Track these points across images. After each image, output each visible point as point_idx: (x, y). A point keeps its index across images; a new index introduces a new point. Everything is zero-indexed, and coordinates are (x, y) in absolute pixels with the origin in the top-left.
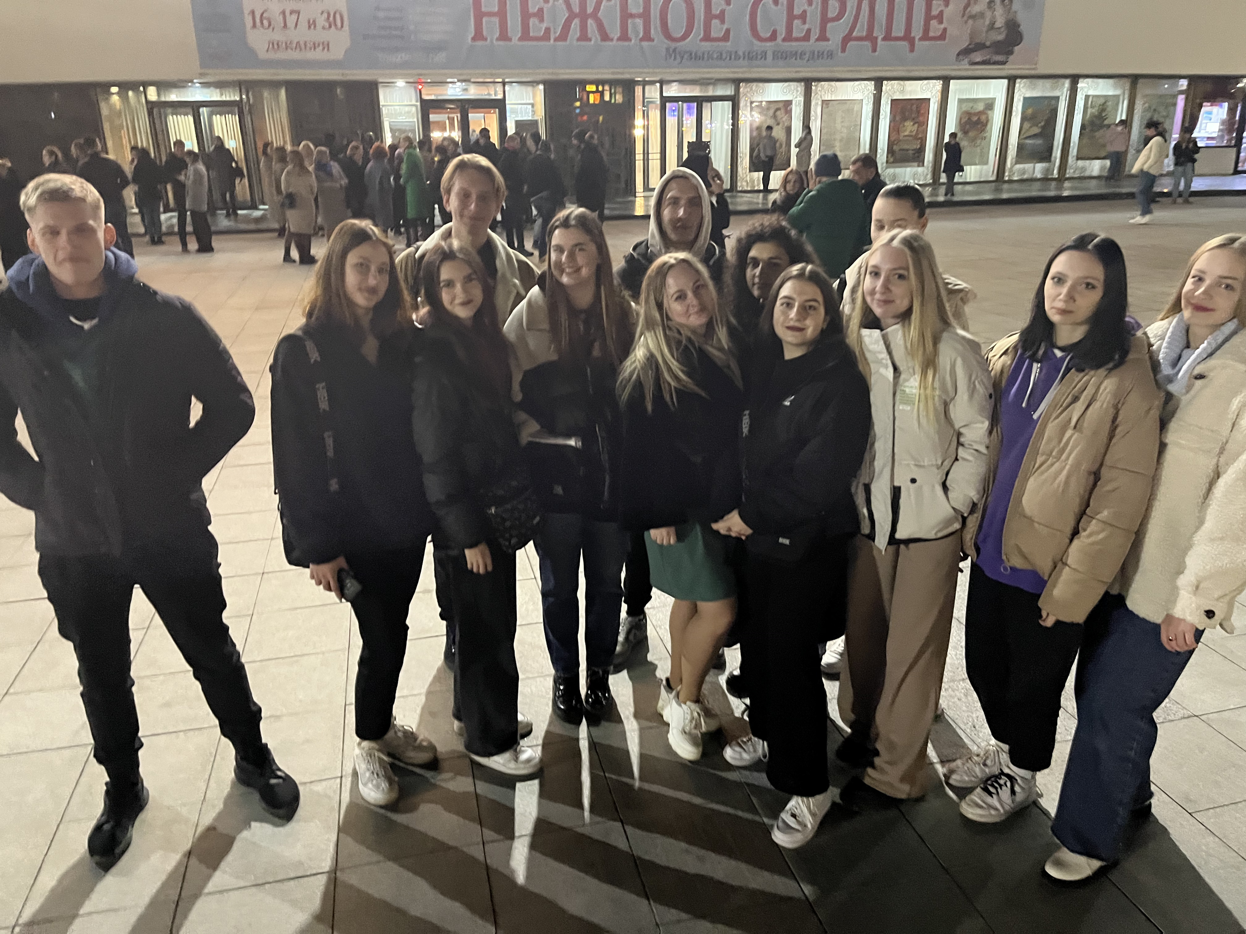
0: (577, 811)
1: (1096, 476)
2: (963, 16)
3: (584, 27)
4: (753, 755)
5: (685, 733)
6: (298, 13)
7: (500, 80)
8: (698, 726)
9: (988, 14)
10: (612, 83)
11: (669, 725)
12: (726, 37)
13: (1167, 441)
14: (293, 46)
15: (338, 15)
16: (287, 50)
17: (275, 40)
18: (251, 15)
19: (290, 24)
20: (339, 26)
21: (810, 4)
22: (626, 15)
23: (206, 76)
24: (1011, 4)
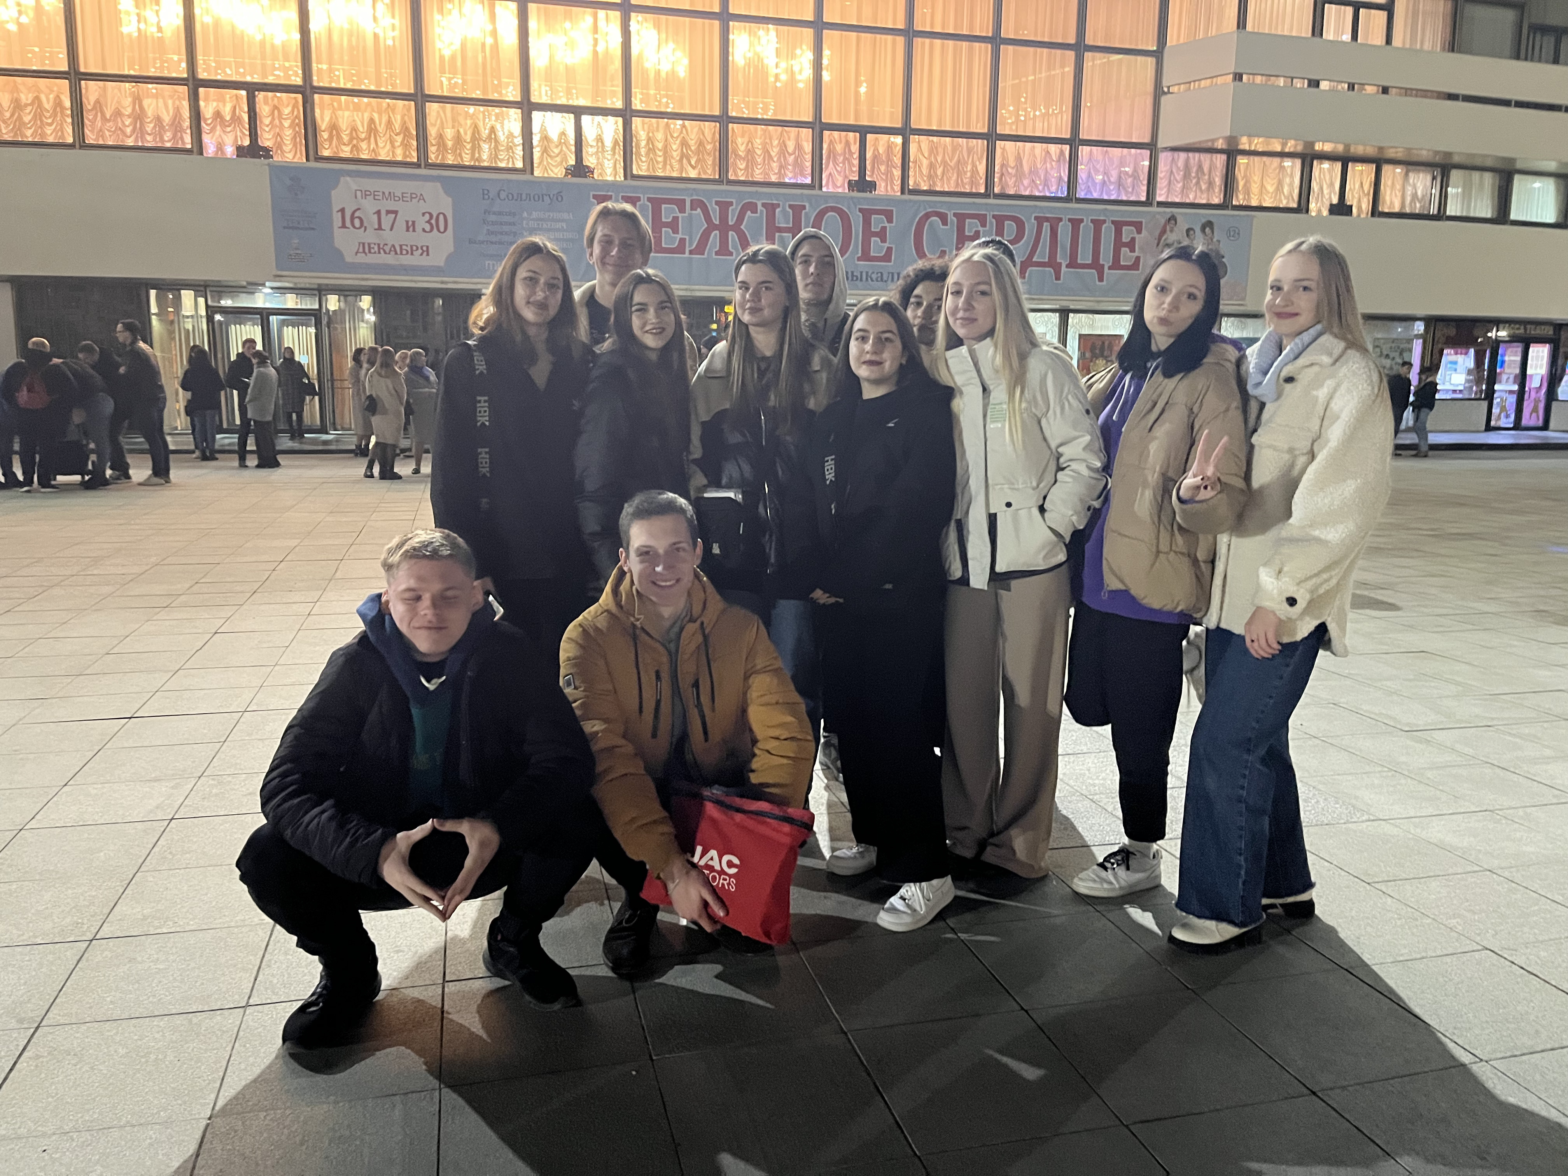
2: (1158, 245)
3: (724, 240)
6: (396, 213)
9: (1186, 242)
12: (887, 257)
14: (387, 249)
15: (441, 217)
16: (379, 253)
17: (367, 241)
18: (340, 214)
19: (386, 224)
20: (442, 229)
21: (984, 225)
22: (773, 228)
23: (282, 279)
24: (1213, 232)
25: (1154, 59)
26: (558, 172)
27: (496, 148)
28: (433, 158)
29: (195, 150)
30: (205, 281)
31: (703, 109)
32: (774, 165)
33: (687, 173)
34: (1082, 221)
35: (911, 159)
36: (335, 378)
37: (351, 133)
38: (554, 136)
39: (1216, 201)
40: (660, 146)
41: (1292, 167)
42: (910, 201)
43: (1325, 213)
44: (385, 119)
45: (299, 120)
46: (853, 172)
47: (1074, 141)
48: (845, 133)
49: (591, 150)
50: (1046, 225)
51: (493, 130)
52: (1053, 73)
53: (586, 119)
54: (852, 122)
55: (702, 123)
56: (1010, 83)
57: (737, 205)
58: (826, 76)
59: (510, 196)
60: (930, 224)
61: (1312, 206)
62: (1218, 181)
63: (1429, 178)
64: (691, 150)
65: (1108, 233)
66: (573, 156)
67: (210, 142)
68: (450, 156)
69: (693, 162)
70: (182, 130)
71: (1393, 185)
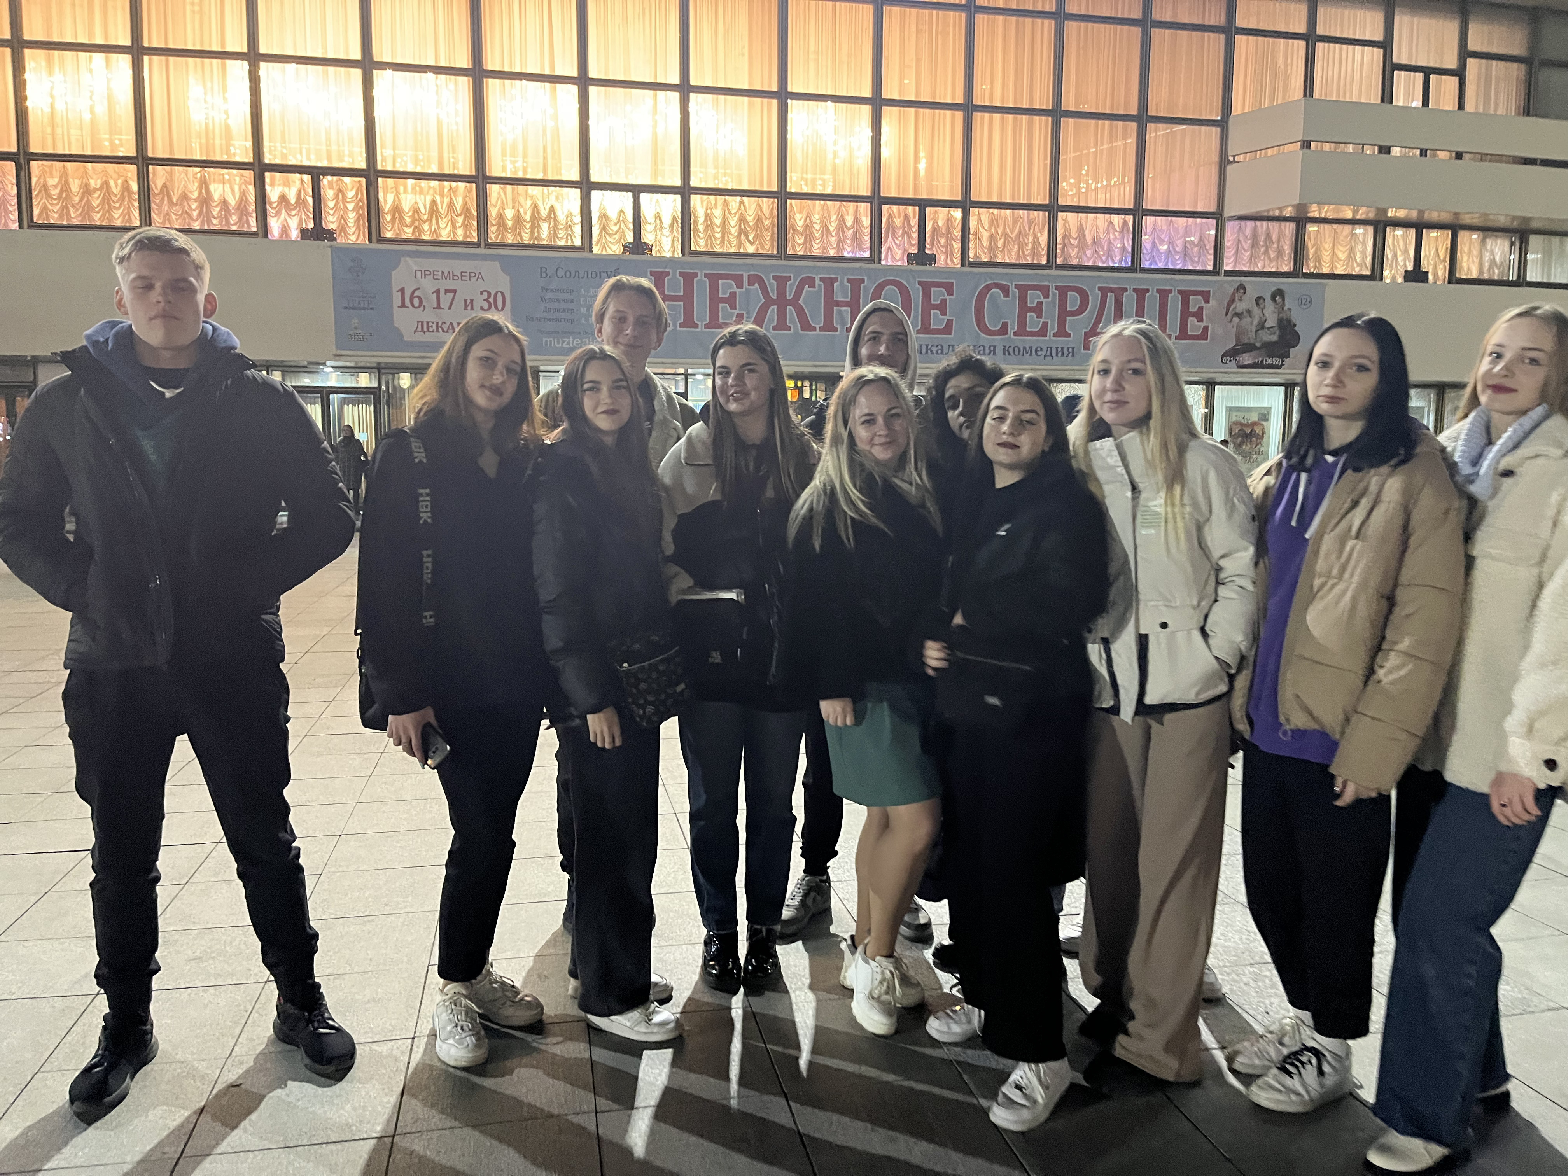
0: (723, 1084)
1: (1390, 601)
2: (1226, 315)
3: (782, 315)
4: (966, 1027)
5: (873, 998)
6: (455, 291)
7: (682, 371)
8: (890, 990)
9: (1256, 311)
10: (813, 378)
11: (852, 990)
12: (948, 329)
13: (1475, 553)
14: (445, 327)
15: (499, 295)
16: (438, 331)
17: (425, 320)
18: (399, 293)
19: (445, 304)
20: (500, 307)
21: (1046, 296)
22: (831, 303)
23: (343, 358)
24: (1283, 300)
25: (1219, 129)
26: (616, 249)
27: (555, 226)
28: (493, 237)
29: (260, 233)
31: (762, 184)
32: (833, 240)
33: (745, 248)
34: (1147, 291)
35: (972, 232)
37: (413, 214)
38: (613, 214)
39: (1285, 269)
40: (718, 222)
41: (1364, 234)
42: (971, 273)
43: (1400, 280)
44: (446, 200)
45: (363, 203)
46: (913, 245)
47: (1138, 212)
48: (904, 207)
49: (648, 228)
50: (1111, 297)
51: (552, 209)
52: (1115, 144)
53: (645, 197)
54: (910, 195)
55: (760, 199)
56: (1071, 155)
57: (795, 280)
58: (884, 151)
59: (568, 274)
60: (991, 295)
61: (1386, 273)
62: (1287, 248)
63: (1507, 243)
64: (749, 226)
65: (1174, 301)
66: (631, 234)
67: (275, 225)
68: (509, 236)
69: (751, 238)
70: (248, 214)
71: (1470, 251)
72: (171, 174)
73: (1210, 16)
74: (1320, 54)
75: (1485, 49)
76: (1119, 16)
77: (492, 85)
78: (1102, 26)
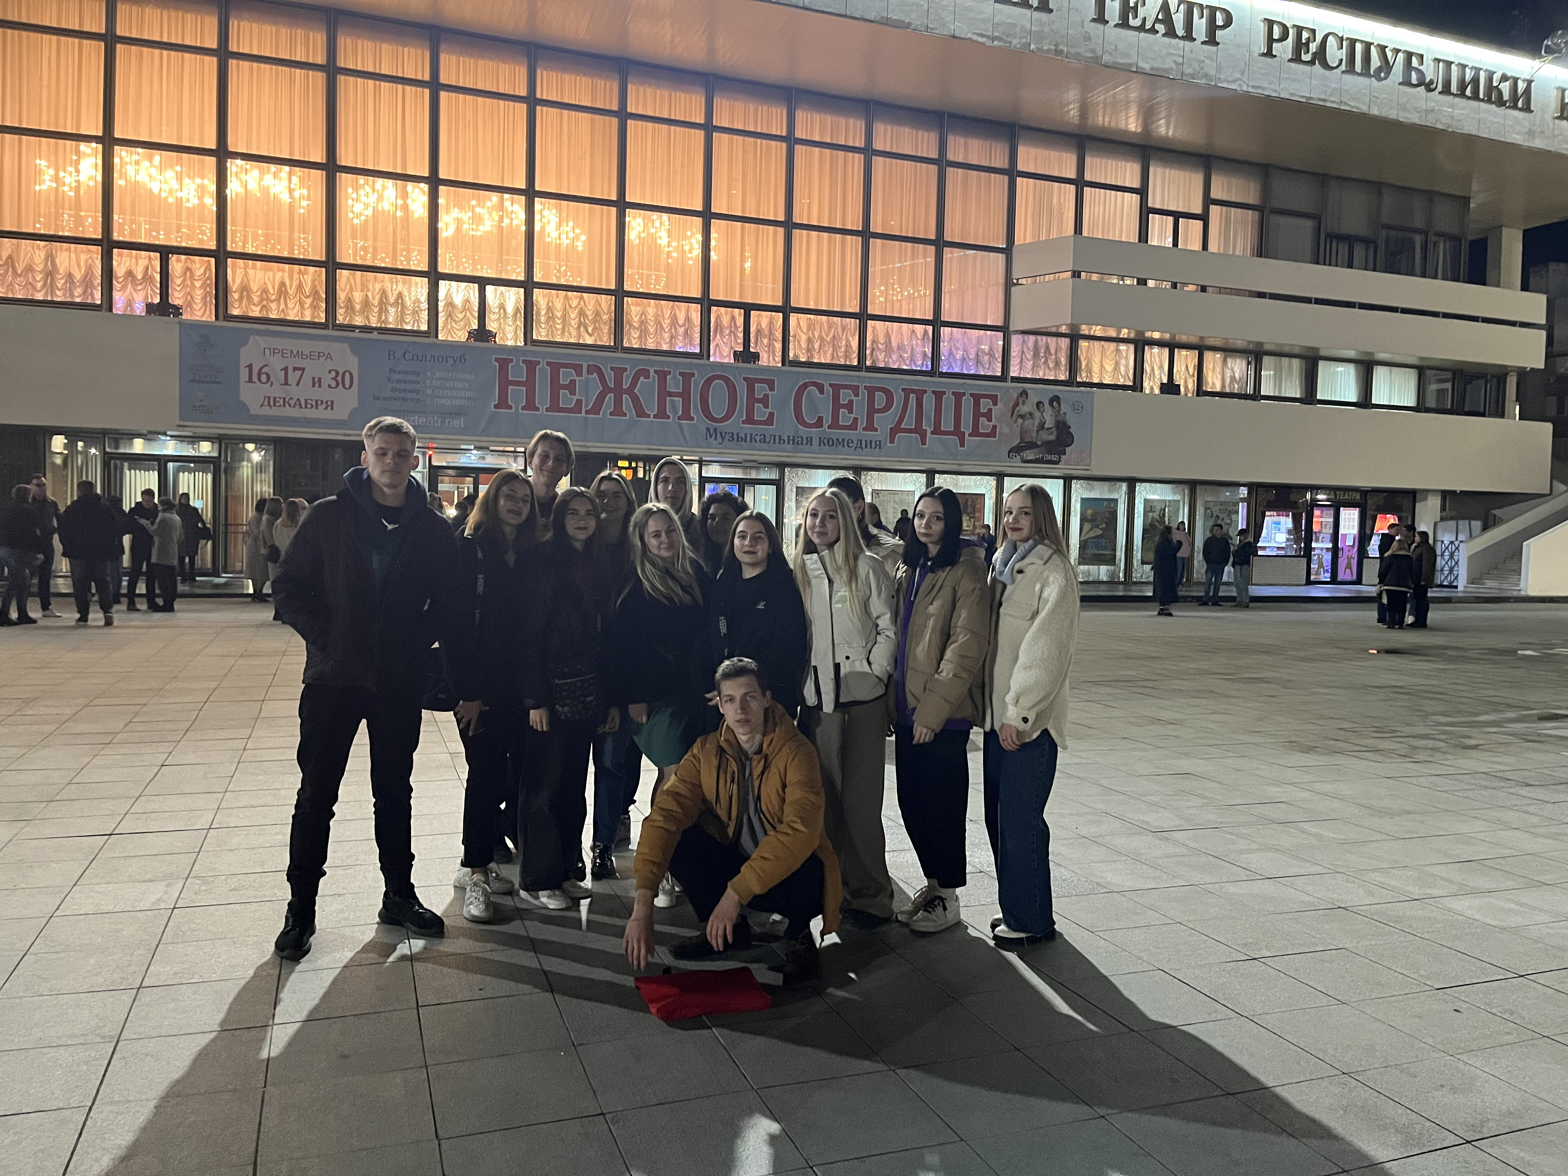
2: (1012, 416)
3: (618, 402)
6: (303, 369)
9: (1037, 414)
10: (647, 460)
12: (769, 421)
14: (292, 403)
15: (347, 374)
16: (284, 406)
17: (272, 395)
18: (247, 369)
19: (292, 380)
20: (347, 385)
21: (857, 395)
22: (664, 393)
23: (185, 429)
24: (1060, 406)
25: (1004, 256)
26: (461, 336)
27: (402, 312)
28: (340, 319)
29: (105, 306)
30: (104, 429)
31: (600, 283)
32: (666, 335)
33: (584, 339)
34: (944, 393)
35: (791, 334)
36: (229, 522)
37: (262, 294)
38: (458, 300)
39: (1062, 377)
40: (559, 314)
41: (1127, 351)
42: (790, 372)
43: (1157, 391)
44: (295, 284)
45: (211, 281)
46: (739, 344)
47: (936, 323)
48: (731, 309)
49: (493, 317)
50: (912, 396)
51: (400, 295)
52: (916, 261)
53: (489, 289)
54: (737, 299)
55: (599, 296)
56: (878, 268)
57: (631, 373)
58: (713, 256)
59: (415, 358)
60: (809, 392)
61: (1146, 384)
62: (1063, 360)
63: (1244, 363)
64: (588, 319)
65: (967, 403)
66: (476, 322)
67: (119, 298)
68: (357, 318)
69: (590, 330)
70: (92, 287)
71: (1214, 369)
72: (18, 246)
73: (995, 160)
74: (1088, 196)
75: (1225, 198)
76: (919, 155)
77: (344, 179)
78: (906, 163)
